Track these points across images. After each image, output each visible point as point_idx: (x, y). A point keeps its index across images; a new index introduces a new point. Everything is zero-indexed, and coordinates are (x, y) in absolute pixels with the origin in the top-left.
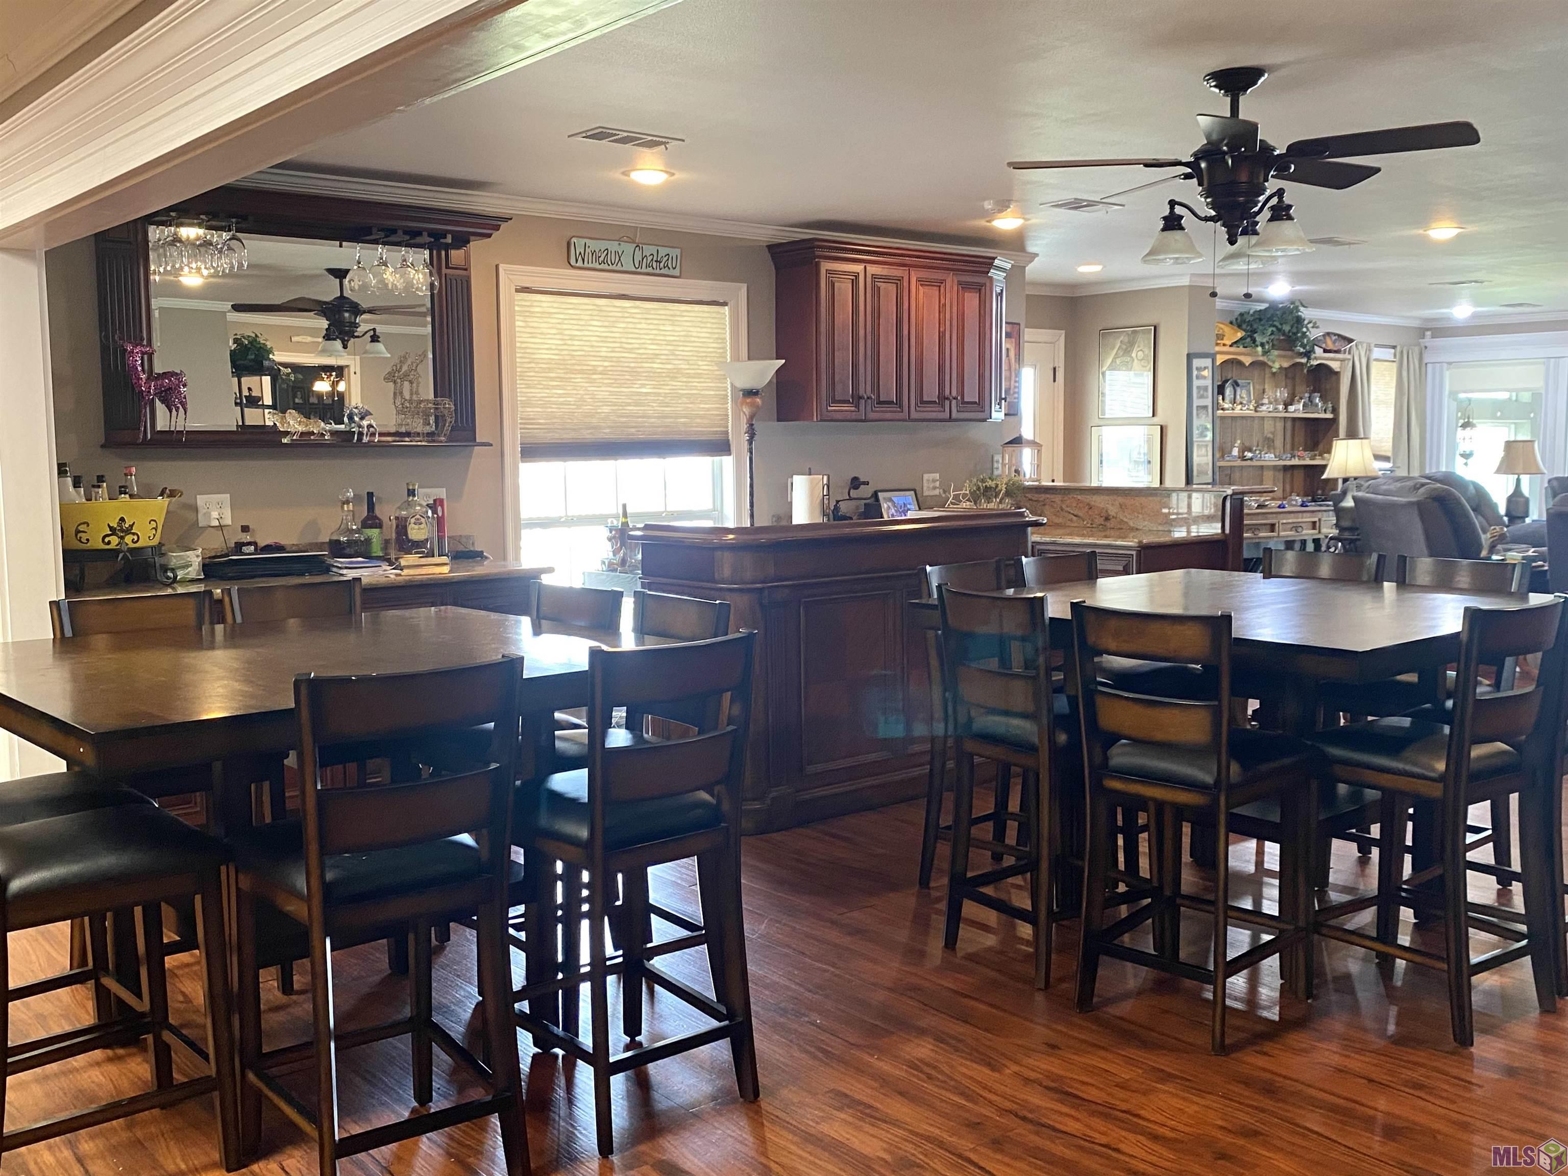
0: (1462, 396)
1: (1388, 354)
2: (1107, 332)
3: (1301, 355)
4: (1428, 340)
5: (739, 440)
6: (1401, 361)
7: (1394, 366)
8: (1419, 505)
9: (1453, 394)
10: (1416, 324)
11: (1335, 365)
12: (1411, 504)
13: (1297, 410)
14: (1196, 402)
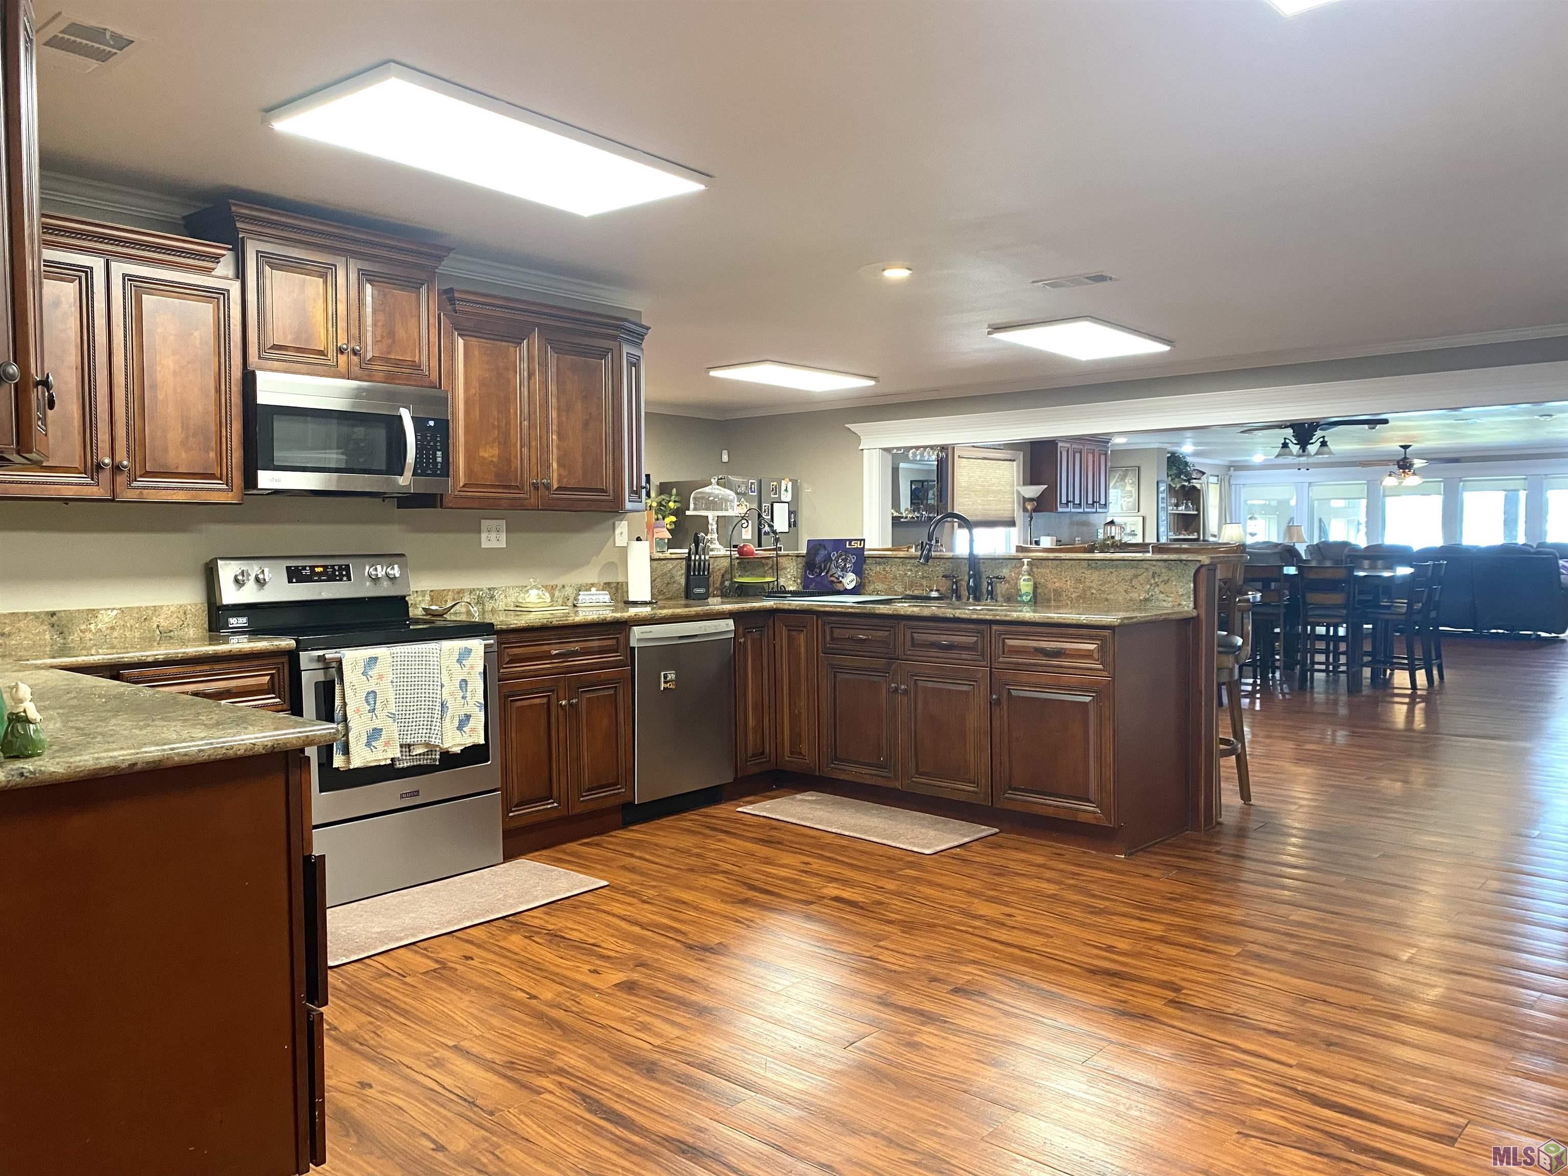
0: (1249, 502)
1: (1214, 479)
2: (1113, 469)
3: (1185, 481)
4: (1232, 472)
5: (1019, 521)
6: (1220, 482)
7: (1218, 486)
8: (1280, 553)
9: (1245, 501)
10: (1227, 463)
11: (1198, 486)
12: (1275, 553)
13: (1182, 509)
14: (1161, 505)
